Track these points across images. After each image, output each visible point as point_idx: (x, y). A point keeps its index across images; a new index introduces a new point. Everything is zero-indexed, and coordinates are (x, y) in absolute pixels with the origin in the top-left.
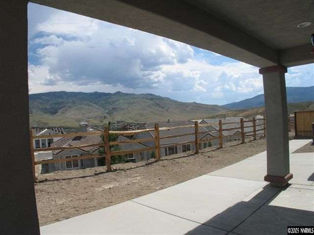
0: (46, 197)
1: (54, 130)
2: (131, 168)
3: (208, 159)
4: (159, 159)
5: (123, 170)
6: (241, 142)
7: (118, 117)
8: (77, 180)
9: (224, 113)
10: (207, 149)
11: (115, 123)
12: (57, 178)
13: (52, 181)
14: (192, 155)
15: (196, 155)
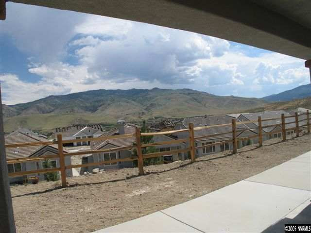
0: (75, 203)
1: (94, 127)
2: (165, 171)
3: (248, 160)
4: (194, 159)
5: (156, 173)
6: (282, 139)
7: (156, 113)
8: (107, 184)
9: (263, 106)
10: (246, 148)
11: (153, 119)
12: (88, 182)
13: (83, 185)
14: (229, 155)
15: (234, 155)
